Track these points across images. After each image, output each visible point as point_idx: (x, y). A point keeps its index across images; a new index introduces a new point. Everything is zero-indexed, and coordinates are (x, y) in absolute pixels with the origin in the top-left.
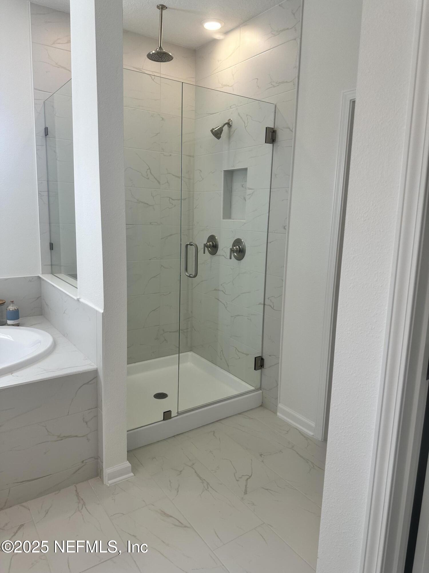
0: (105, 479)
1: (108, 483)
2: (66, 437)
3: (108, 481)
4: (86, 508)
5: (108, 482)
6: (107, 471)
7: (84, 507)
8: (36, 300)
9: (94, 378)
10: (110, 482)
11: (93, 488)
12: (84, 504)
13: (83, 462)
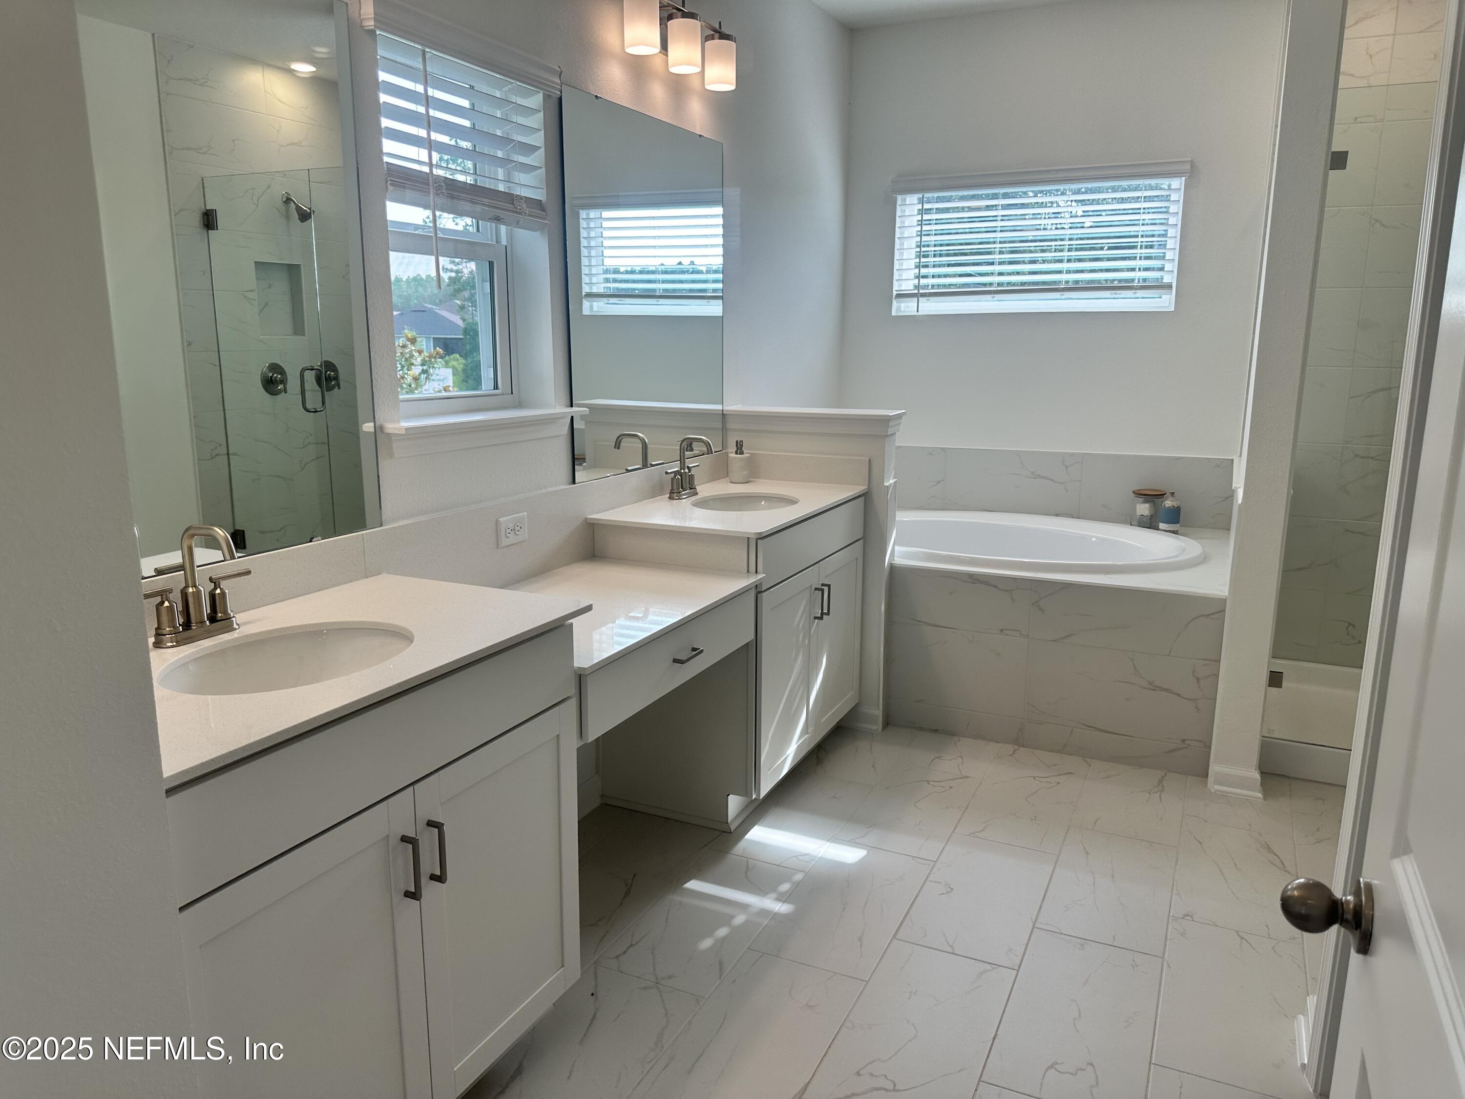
0: (1211, 779)
1: (1213, 788)
2: (1162, 689)
3: (1214, 784)
4: (1160, 795)
5: (1213, 786)
6: (1215, 768)
7: (1159, 793)
8: (1224, 501)
9: (1221, 611)
10: (1217, 787)
11: (1188, 785)
12: (1162, 791)
13: (1184, 741)
